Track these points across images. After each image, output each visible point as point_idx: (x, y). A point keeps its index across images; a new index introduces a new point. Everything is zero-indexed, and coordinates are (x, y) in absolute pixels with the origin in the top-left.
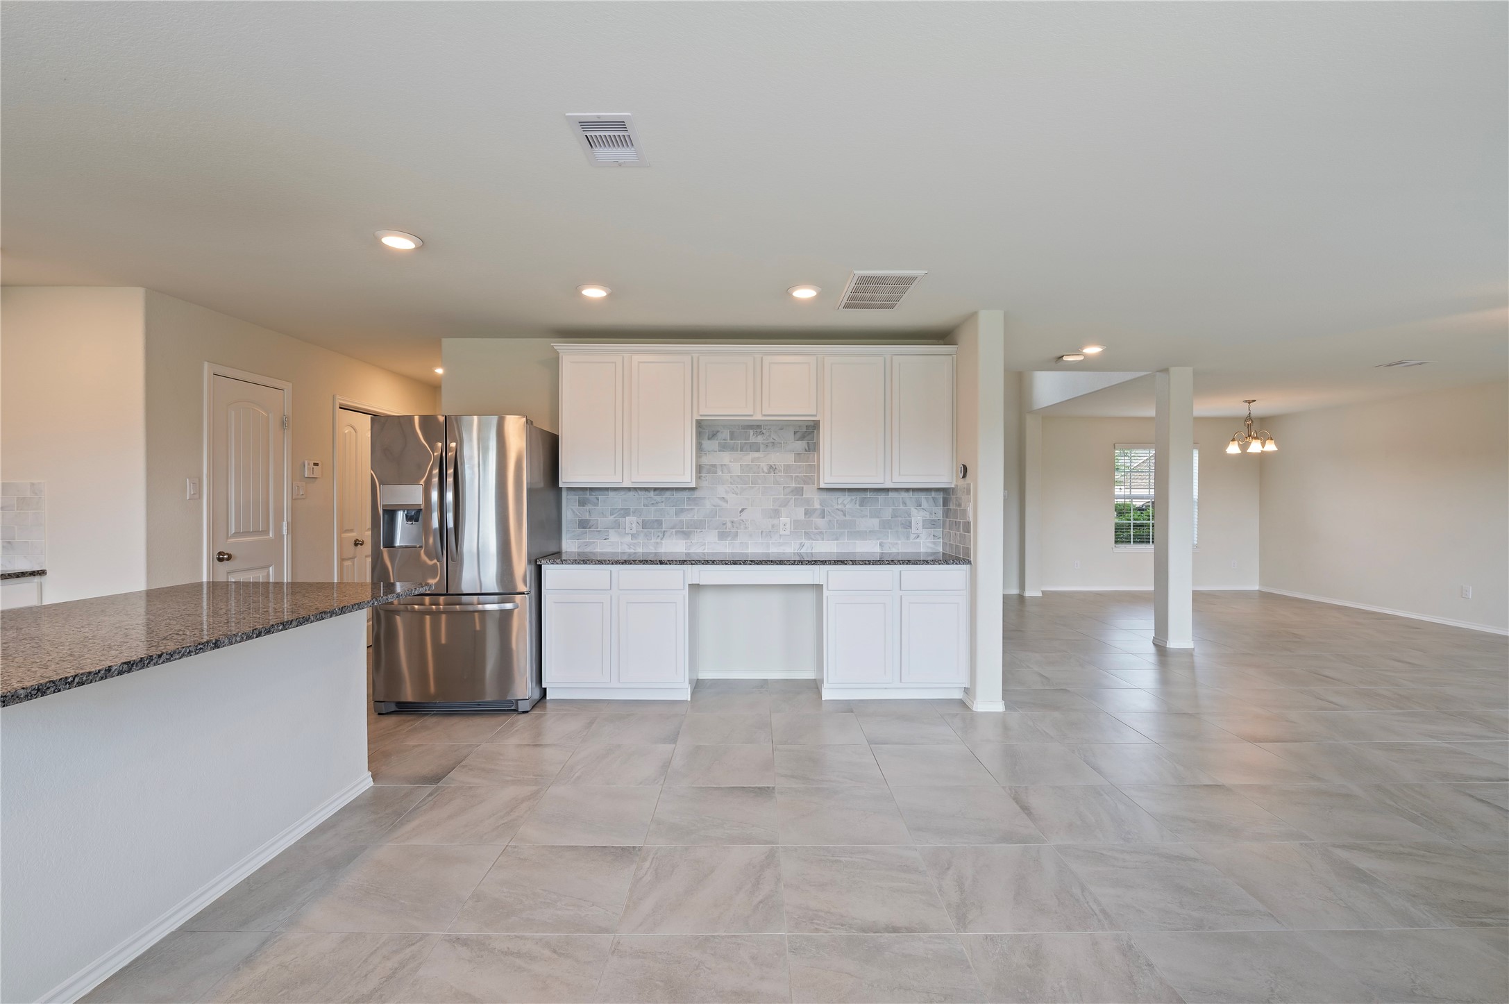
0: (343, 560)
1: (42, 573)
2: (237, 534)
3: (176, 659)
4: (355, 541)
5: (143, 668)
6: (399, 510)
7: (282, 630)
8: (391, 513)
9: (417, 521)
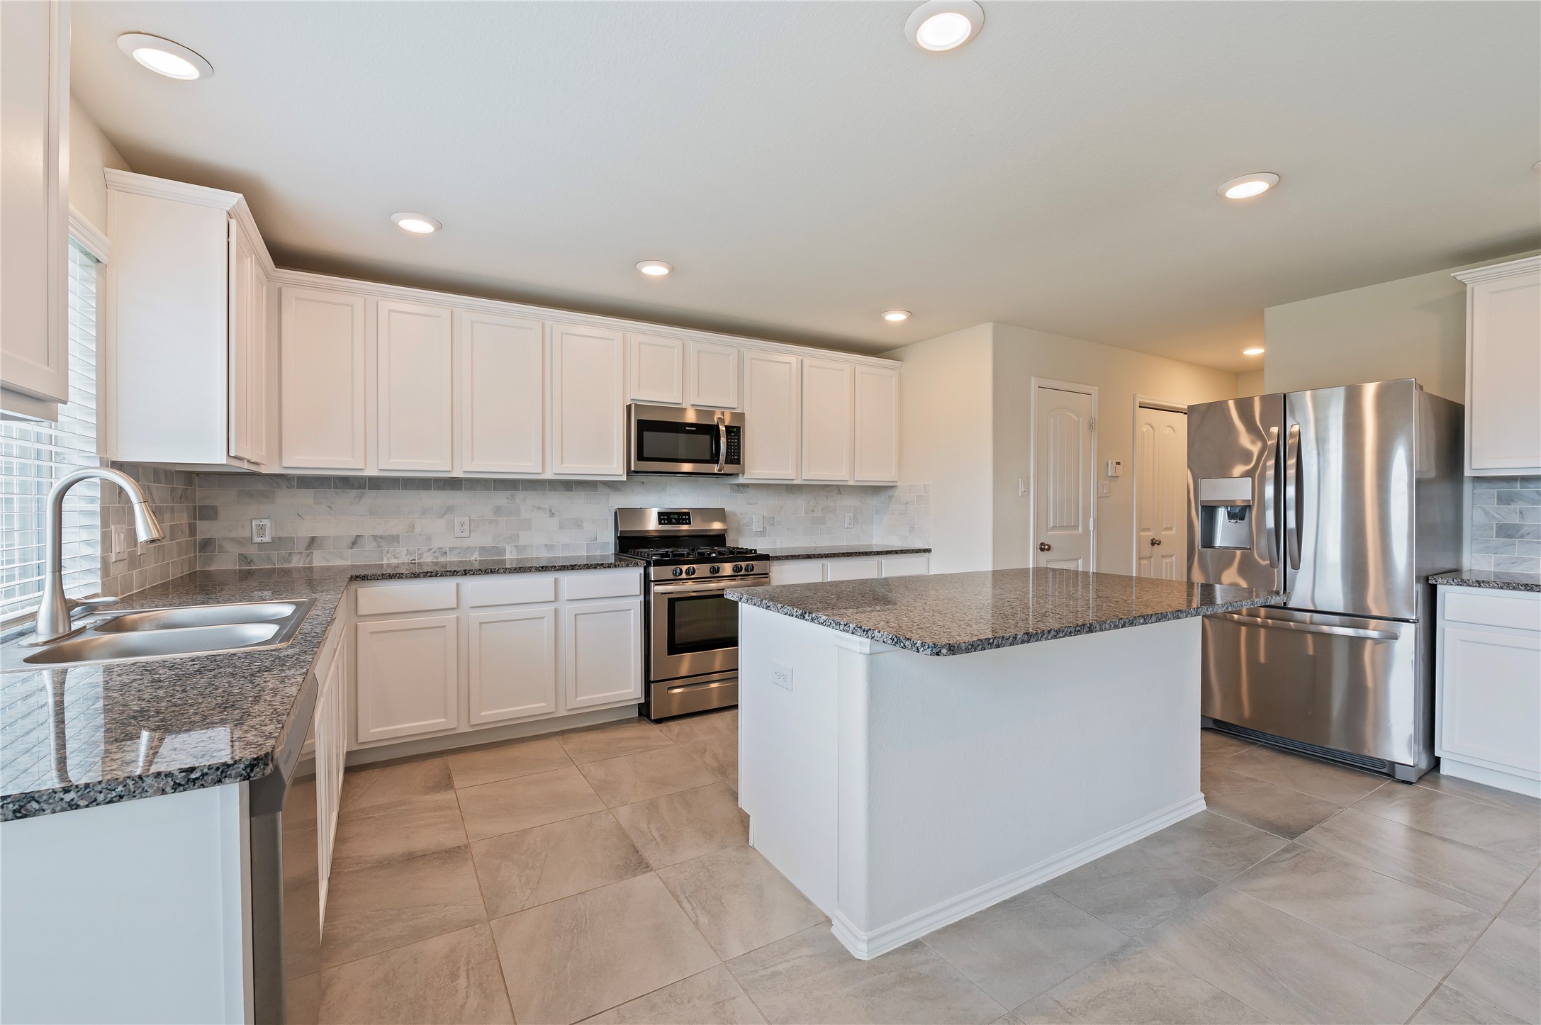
0: (1140, 558)
1: (929, 551)
2: (1054, 528)
3: (1060, 637)
4: (1152, 540)
5: (1037, 641)
6: (1219, 507)
7: (1143, 624)
8: (1209, 512)
9: (1243, 519)
